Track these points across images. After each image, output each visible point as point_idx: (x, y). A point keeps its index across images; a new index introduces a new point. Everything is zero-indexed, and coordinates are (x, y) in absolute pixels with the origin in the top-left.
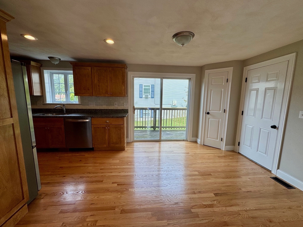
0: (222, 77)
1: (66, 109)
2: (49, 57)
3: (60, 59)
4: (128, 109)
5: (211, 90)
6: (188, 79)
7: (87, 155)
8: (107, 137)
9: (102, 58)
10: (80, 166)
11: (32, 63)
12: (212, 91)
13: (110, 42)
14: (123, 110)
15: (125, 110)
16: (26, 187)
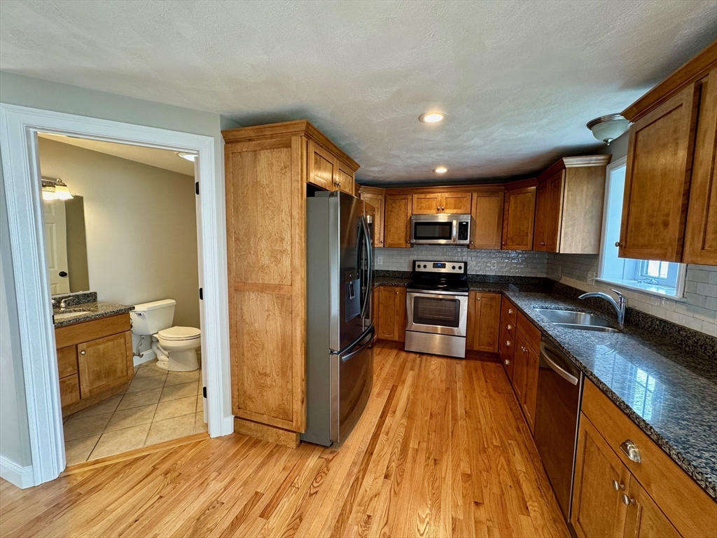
11: (570, 162)
16: (298, 407)
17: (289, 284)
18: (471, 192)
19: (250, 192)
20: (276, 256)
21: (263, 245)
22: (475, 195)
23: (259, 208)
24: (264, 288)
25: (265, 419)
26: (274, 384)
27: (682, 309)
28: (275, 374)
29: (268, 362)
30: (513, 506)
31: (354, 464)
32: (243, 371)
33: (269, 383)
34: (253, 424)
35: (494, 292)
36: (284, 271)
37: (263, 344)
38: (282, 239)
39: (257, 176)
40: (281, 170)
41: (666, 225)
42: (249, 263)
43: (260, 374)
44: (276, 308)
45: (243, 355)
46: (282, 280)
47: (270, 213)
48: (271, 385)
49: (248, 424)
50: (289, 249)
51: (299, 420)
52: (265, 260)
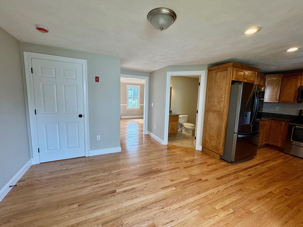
16: (221, 147)
17: (222, 110)
19: (214, 84)
20: (219, 102)
21: (216, 99)
23: (216, 89)
24: (215, 111)
25: (211, 149)
28: (215, 136)
29: (213, 133)
32: (206, 134)
36: (221, 107)
37: (213, 127)
38: (222, 97)
39: (216, 79)
40: (224, 77)
42: (211, 104)
43: (211, 136)
44: (218, 117)
45: (207, 130)
46: (220, 109)
47: (219, 90)
48: (214, 139)
50: (224, 100)
51: (221, 151)
52: (216, 103)
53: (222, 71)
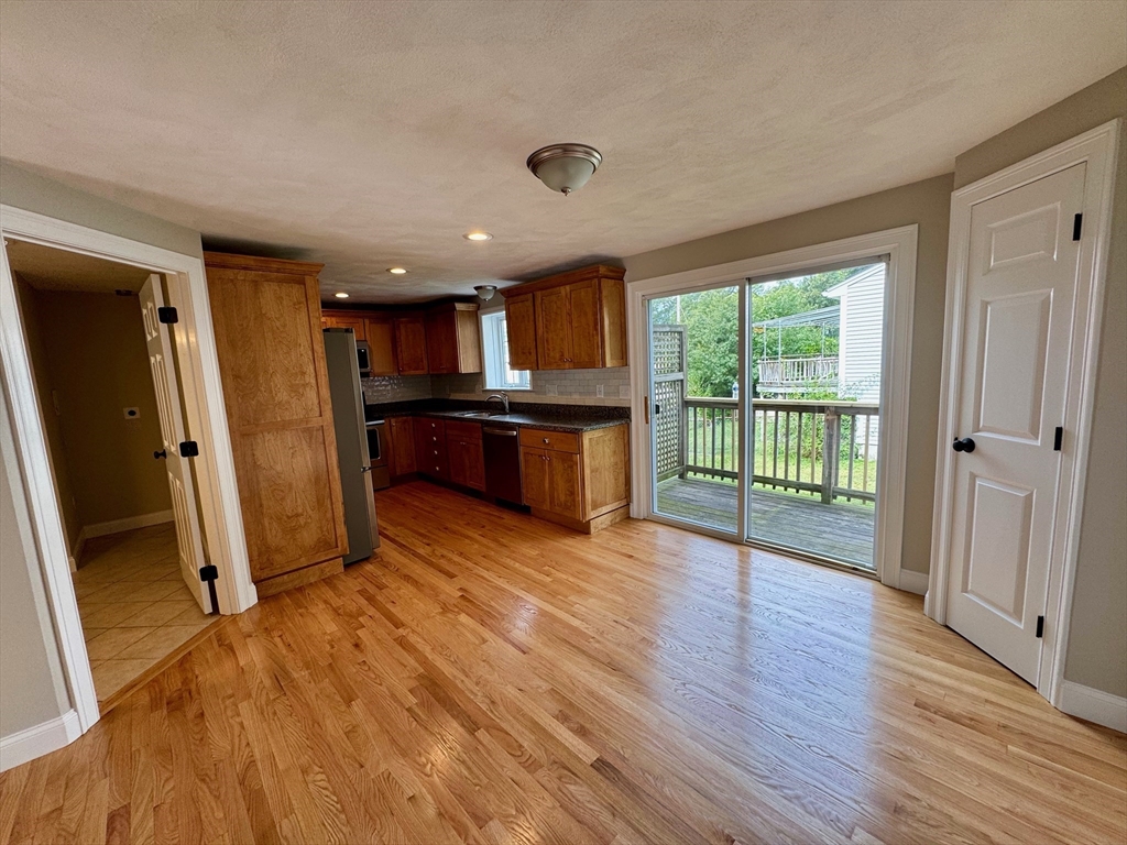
0: (1050, 206)
1: (510, 403)
2: (476, 288)
3: (495, 288)
4: (629, 408)
5: (985, 305)
6: (878, 258)
7: (509, 519)
8: (547, 485)
9: (547, 265)
10: (468, 537)
11: (460, 306)
12: (989, 308)
13: (478, 237)
14: (616, 408)
15: (623, 408)
16: (342, 530)
17: (318, 414)
18: (363, 317)
19: (252, 324)
20: (297, 391)
21: (278, 380)
22: (367, 321)
23: (268, 342)
24: (284, 426)
25: (304, 562)
26: (309, 520)
27: (533, 394)
28: (309, 510)
29: (299, 500)
30: (497, 520)
31: (400, 553)
32: (263, 525)
33: (302, 523)
34: (285, 577)
35: (406, 415)
36: (310, 403)
37: (290, 485)
38: (303, 373)
39: (261, 309)
40: (294, 304)
41: (530, 353)
42: (258, 401)
43: (288, 517)
44: (304, 442)
45: (261, 505)
46: (307, 413)
47: (284, 347)
48: (306, 523)
49: (278, 579)
50: (313, 381)
51: (344, 543)
52: (283, 396)
53: (280, 281)
